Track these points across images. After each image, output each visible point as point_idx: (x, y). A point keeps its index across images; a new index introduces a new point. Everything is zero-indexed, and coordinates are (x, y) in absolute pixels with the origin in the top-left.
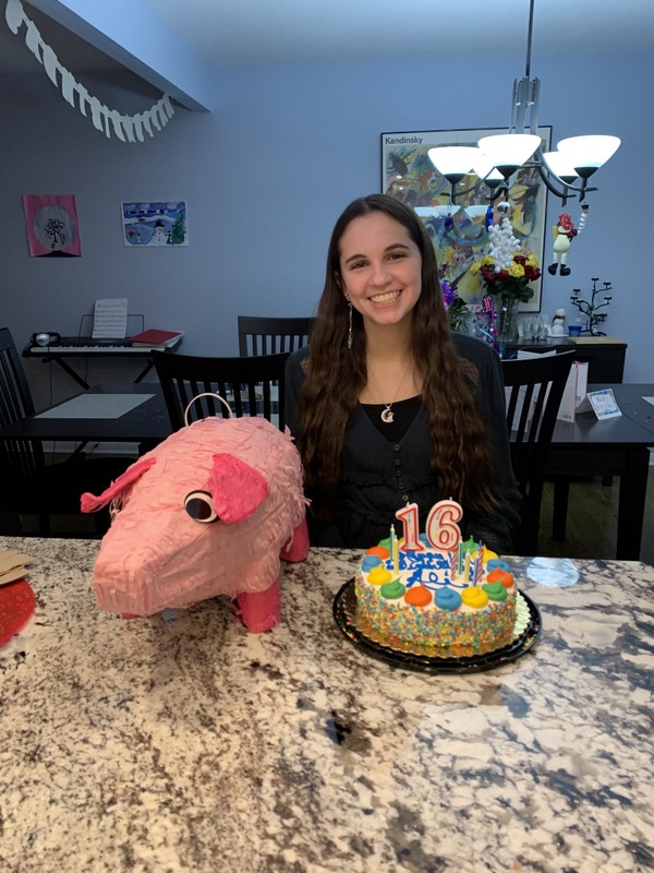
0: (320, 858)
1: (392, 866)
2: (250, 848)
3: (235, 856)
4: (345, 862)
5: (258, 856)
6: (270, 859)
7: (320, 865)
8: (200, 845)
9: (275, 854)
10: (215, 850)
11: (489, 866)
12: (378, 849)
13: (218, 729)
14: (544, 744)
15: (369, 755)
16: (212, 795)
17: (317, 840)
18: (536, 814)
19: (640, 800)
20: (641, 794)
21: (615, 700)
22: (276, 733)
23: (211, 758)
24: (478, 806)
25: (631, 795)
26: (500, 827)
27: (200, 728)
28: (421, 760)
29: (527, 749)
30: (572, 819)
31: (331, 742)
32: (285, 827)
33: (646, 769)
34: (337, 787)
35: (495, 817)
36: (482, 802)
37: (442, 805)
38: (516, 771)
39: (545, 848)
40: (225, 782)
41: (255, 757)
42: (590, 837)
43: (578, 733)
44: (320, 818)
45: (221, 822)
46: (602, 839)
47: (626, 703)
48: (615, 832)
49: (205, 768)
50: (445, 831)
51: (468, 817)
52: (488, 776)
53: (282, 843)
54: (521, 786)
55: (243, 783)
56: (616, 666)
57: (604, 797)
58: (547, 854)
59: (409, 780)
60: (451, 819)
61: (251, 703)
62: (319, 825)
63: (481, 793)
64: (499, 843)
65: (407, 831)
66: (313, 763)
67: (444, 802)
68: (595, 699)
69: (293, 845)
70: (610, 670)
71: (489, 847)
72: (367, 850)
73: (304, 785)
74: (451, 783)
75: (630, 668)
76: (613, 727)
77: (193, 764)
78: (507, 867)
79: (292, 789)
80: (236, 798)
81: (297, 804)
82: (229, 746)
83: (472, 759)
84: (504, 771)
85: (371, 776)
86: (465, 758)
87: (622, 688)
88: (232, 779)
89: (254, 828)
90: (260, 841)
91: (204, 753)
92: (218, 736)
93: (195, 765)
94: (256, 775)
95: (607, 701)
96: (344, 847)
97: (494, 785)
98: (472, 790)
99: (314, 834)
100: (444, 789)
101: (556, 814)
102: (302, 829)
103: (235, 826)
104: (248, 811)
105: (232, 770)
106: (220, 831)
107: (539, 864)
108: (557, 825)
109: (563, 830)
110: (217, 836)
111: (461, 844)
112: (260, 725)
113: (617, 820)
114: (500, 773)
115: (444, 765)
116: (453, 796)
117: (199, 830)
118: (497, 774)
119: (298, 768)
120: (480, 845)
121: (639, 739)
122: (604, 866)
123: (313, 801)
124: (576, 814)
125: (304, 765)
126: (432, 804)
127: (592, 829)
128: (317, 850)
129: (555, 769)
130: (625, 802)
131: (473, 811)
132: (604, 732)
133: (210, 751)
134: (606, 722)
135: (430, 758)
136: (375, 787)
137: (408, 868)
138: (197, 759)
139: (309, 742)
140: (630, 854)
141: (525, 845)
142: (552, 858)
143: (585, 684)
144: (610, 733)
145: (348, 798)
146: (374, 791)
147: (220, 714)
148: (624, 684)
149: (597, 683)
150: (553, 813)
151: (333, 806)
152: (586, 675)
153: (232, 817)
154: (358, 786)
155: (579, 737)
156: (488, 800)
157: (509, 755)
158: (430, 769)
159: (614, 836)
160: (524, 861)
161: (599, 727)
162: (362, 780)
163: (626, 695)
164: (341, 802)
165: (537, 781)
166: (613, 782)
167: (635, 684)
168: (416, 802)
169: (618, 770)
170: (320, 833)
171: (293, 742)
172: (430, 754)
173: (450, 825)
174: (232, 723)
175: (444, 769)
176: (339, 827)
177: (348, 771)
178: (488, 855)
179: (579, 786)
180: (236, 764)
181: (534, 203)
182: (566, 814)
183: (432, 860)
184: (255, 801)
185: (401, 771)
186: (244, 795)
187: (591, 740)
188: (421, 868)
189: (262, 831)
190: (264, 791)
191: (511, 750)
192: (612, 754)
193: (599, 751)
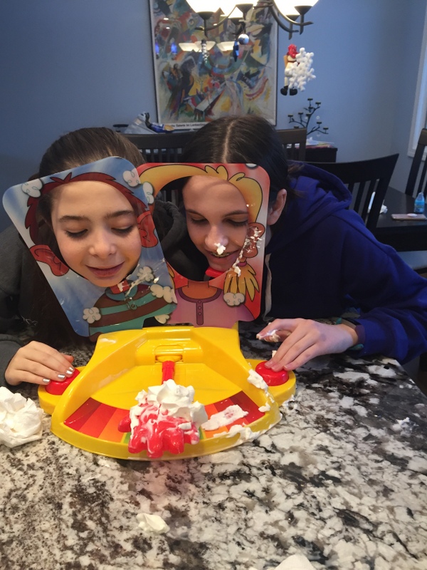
0: (109, 558)
1: (166, 555)
2: (52, 560)
3: (39, 568)
4: (129, 559)
5: (58, 565)
6: (69, 565)
7: (109, 564)
8: (9, 563)
9: (72, 561)
10: (23, 565)
11: (239, 544)
12: (155, 544)
13: (25, 468)
14: (280, 445)
15: (148, 472)
16: (20, 522)
17: (107, 545)
18: (274, 499)
19: (347, 478)
20: (348, 474)
21: (329, 407)
22: (74, 465)
23: (19, 492)
24: (231, 499)
25: (340, 475)
26: (247, 513)
27: (10, 469)
28: (188, 470)
29: (267, 451)
30: (299, 499)
31: (119, 466)
32: (80, 539)
33: (351, 455)
34: (123, 500)
35: (244, 506)
36: (234, 496)
37: (204, 503)
38: (259, 469)
39: (281, 524)
40: (31, 510)
41: (56, 486)
42: (312, 510)
43: (303, 434)
44: (109, 527)
45: (28, 542)
46: (320, 510)
47: (336, 408)
48: (330, 504)
49: (14, 501)
50: (207, 522)
51: (223, 509)
52: (239, 475)
53: (78, 552)
54: (263, 480)
55: (46, 509)
56: (330, 382)
57: (322, 479)
58: (282, 529)
59: (179, 487)
60: (211, 512)
61: (53, 443)
62: (108, 533)
63: (233, 489)
64: (246, 525)
65: (177, 527)
66: (104, 485)
67: (205, 500)
68: (315, 408)
69: (87, 552)
70: (325, 386)
71: (239, 529)
72: (146, 546)
73: (96, 503)
74: (211, 484)
75: (340, 382)
76: (327, 427)
77: (3, 499)
78: (253, 543)
79: (87, 508)
80: (40, 522)
81: (91, 518)
82: (34, 481)
83: (226, 464)
84: (250, 469)
85: (150, 488)
86: (221, 464)
87: (334, 398)
88: (37, 506)
89: (55, 544)
90: (61, 553)
91: (13, 489)
92: (26, 473)
93: (6, 499)
94: (57, 500)
95: (323, 408)
96: (128, 547)
97: (243, 482)
98: (227, 488)
99: (105, 540)
100: (206, 490)
101: (288, 497)
102: (94, 538)
103: (40, 544)
104: (51, 531)
105: (37, 499)
106: (27, 550)
107: (276, 537)
108: (288, 505)
109: (293, 508)
110: (24, 554)
111: (218, 531)
112: (61, 460)
113: (331, 495)
114: (248, 472)
115: (205, 472)
116: (212, 495)
117: (9, 552)
118: (245, 473)
119: (91, 490)
120: (233, 529)
121: (346, 433)
122: (322, 531)
123: (103, 514)
124: (302, 494)
125: (96, 487)
126: (197, 503)
127: (313, 505)
128: (107, 553)
129: (287, 463)
130: (337, 481)
131: (228, 504)
132: (321, 431)
133: (18, 487)
134: (323, 424)
135: (196, 468)
136: (153, 497)
137: (178, 555)
138: (7, 495)
139: (101, 468)
140: (340, 519)
141: (266, 523)
142: (285, 531)
143: (308, 398)
144: (325, 431)
145: (131, 508)
146: (152, 499)
147: (27, 456)
148: (335, 394)
149: (316, 396)
150: (285, 497)
151: (120, 516)
152: (309, 391)
153: (37, 537)
154: (140, 498)
155: (304, 437)
156: (239, 494)
157: (253, 457)
158: (195, 476)
159: (329, 507)
160: (265, 536)
161: (317, 428)
162: (143, 492)
163: (337, 403)
164: (126, 512)
165: (274, 474)
166: (327, 467)
167: (343, 394)
168: (184, 503)
169: (331, 458)
170: (109, 539)
171: (88, 470)
172: (196, 465)
173: (211, 517)
174: (37, 461)
175: (206, 475)
176: (125, 532)
177: (131, 487)
178: (239, 535)
179: (304, 473)
180: (40, 494)
181: (268, 38)
182: (295, 496)
183: (197, 546)
184: (57, 522)
185: (173, 481)
186: (47, 518)
187: (313, 438)
188: (188, 554)
189: (62, 544)
190: (63, 512)
191: (256, 453)
192: (327, 447)
193: (318, 446)
